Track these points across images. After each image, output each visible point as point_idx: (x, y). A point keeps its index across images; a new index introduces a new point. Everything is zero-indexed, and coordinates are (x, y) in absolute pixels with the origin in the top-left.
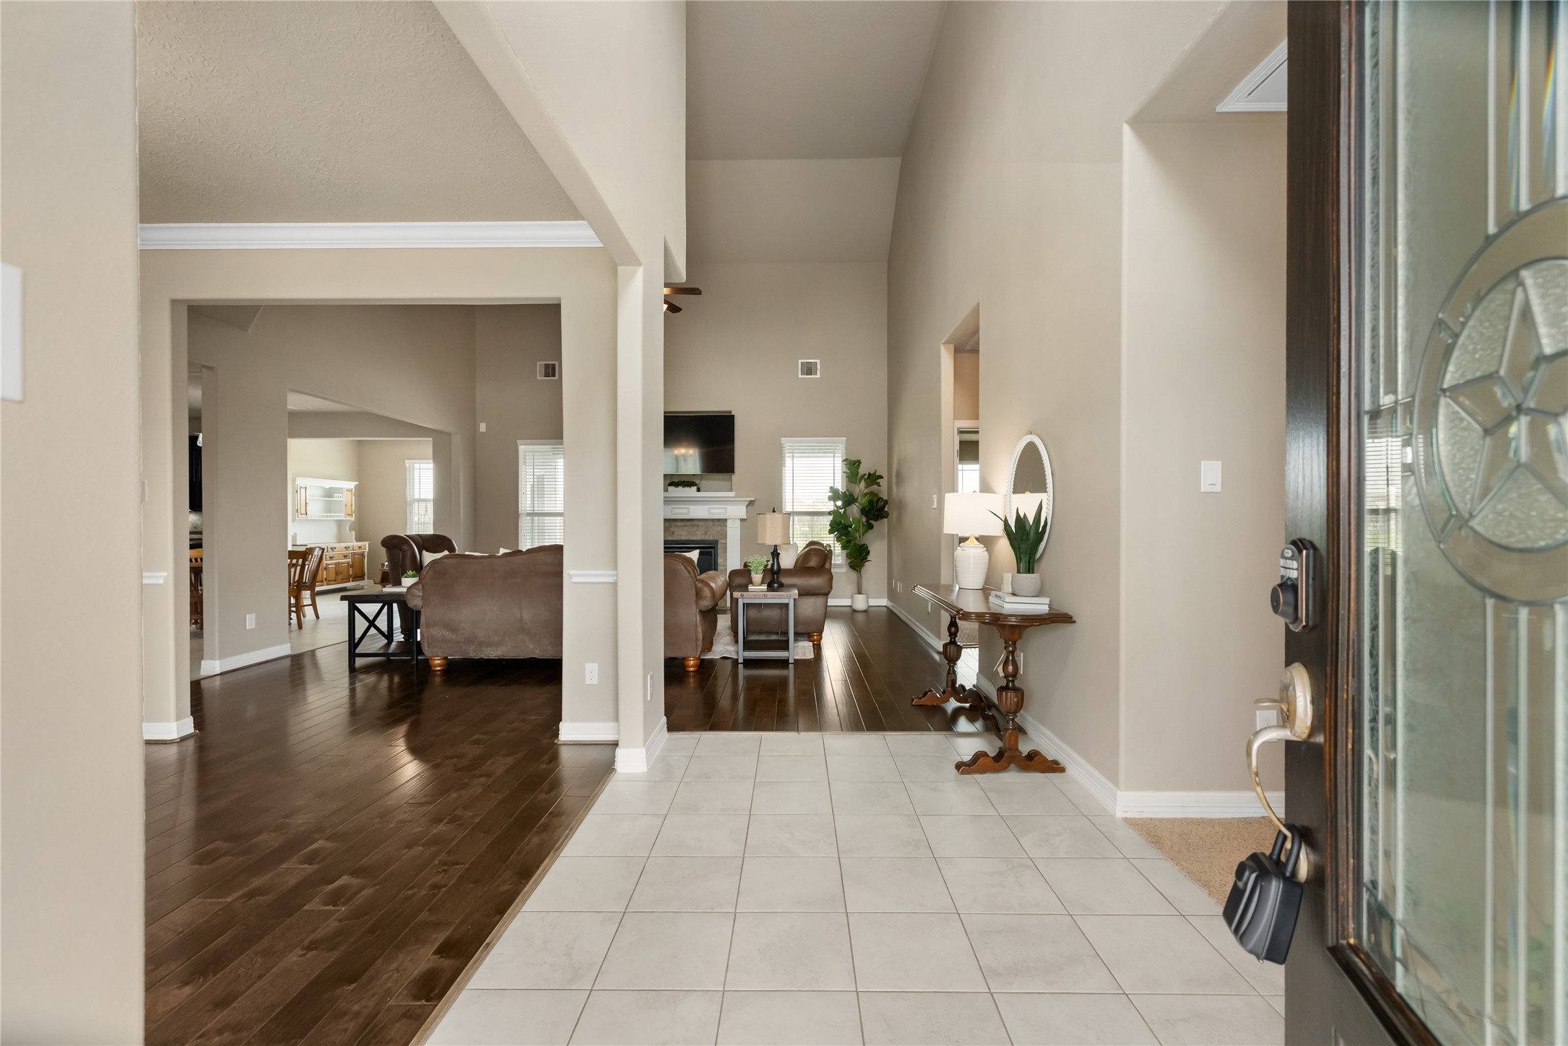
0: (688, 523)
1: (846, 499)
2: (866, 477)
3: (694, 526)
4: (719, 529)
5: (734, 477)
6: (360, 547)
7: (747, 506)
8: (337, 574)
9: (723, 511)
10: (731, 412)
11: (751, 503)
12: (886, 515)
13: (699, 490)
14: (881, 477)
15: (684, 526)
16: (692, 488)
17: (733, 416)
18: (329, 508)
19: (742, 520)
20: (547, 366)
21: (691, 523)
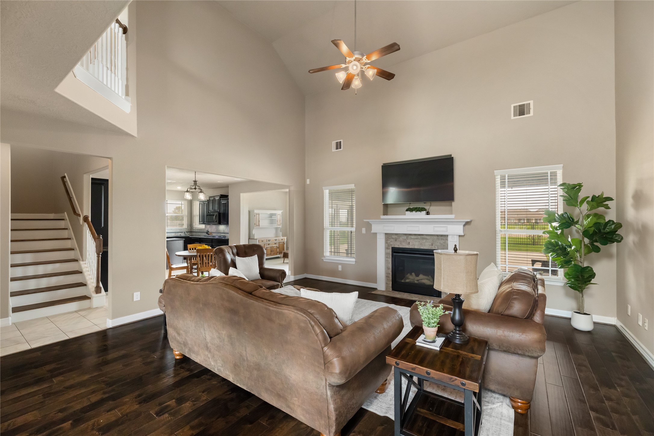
0: (419, 237)
1: (564, 221)
2: (590, 199)
3: (423, 239)
4: (442, 242)
5: (454, 204)
6: (282, 240)
7: (464, 225)
8: (271, 251)
9: (444, 229)
10: (451, 155)
11: (467, 223)
12: (620, 239)
13: (428, 213)
14: (610, 199)
15: (416, 239)
16: (422, 212)
17: (453, 157)
18: (272, 222)
19: (459, 236)
20: (337, 143)
21: (422, 236)
